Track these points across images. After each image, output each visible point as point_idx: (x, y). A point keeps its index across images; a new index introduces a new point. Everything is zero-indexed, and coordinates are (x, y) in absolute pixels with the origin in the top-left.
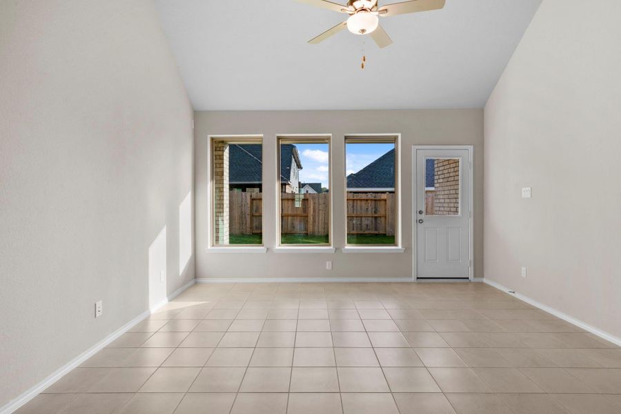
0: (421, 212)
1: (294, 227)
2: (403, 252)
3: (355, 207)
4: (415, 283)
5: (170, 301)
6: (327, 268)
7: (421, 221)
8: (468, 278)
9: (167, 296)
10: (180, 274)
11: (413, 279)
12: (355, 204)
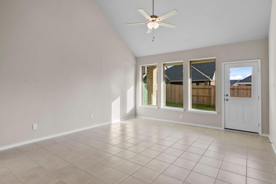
0: (227, 95)
1: (204, 102)
2: (217, 114)
3: (239, 93)
4: (223, 130)
5: (121, 121)
6: (181, 118)
7: (227, 100)
8: (258, 133)
9: (120, 119)
10: (127, 113)
11: (223, 128)
12: (239, 91)
